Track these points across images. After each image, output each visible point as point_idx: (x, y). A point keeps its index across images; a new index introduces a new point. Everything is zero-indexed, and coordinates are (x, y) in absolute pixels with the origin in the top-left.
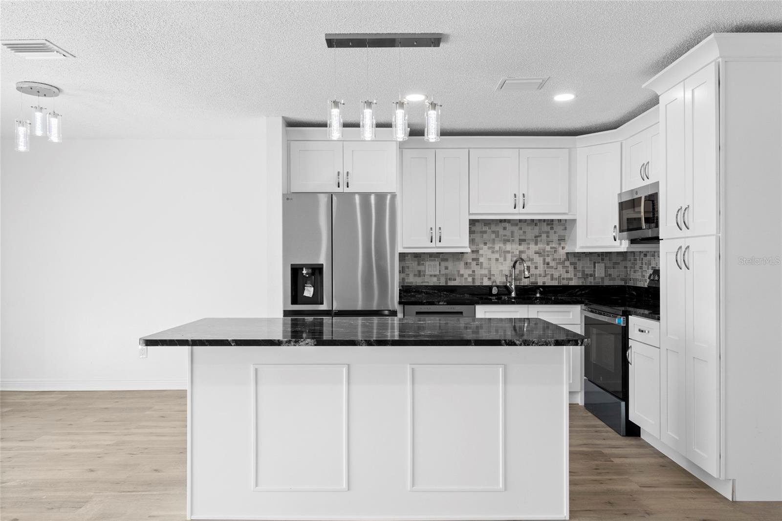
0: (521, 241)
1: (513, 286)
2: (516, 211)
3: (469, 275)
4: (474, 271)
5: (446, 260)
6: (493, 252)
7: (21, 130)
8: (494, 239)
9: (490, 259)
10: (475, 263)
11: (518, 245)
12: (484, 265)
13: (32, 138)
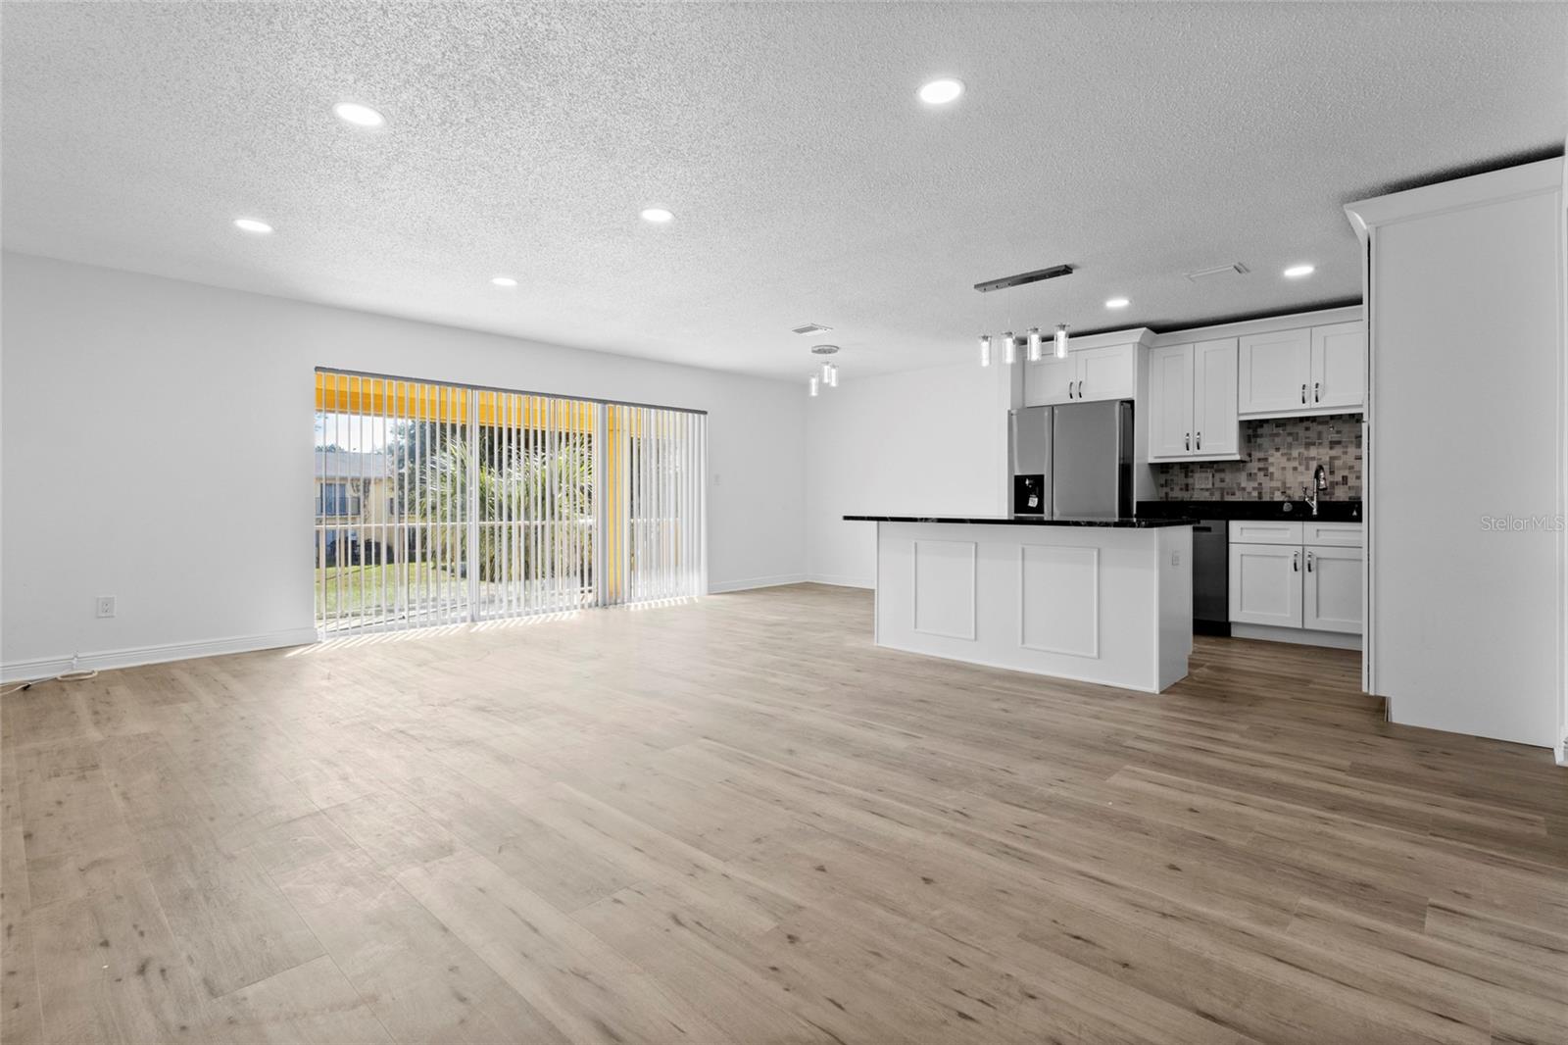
0: (1333, 444)
1: (1315, 503)
2: (1306, 406)
3: (1254, 489)
4: (1260, 484)
5: (1223, 471)
6: (1289, 460)
7: (814, 381)
8: (1291, 444)
9: (1284, 469)
10: (1262, 473)
11: (1327, 450)
12: (1276, 476)
13: (822, 386)
